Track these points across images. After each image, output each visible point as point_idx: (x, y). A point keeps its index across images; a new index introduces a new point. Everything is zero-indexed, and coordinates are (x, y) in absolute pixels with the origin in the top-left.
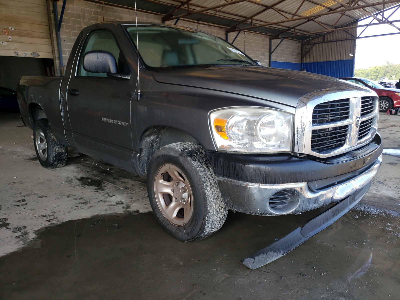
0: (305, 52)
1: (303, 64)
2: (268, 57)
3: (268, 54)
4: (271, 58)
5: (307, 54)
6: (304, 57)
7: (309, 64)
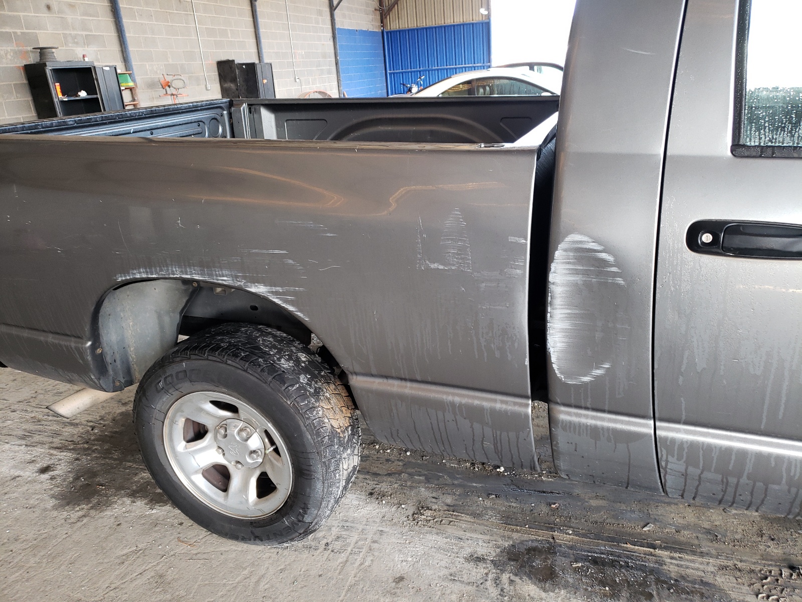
0: (387, 5)
1: (387, 33)
2: (329, 18)
3: (327, 10)
4: (334, 20)
5: (393, 10)
6: (386, 18)
7: (399, 33)
